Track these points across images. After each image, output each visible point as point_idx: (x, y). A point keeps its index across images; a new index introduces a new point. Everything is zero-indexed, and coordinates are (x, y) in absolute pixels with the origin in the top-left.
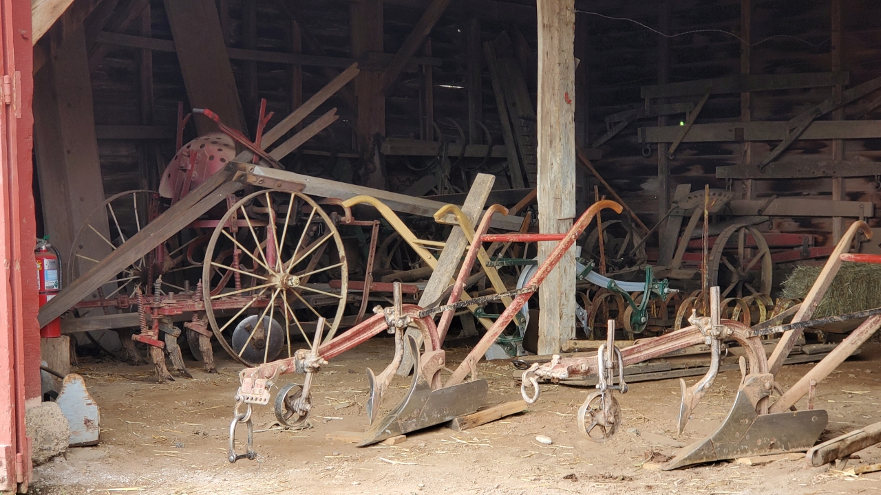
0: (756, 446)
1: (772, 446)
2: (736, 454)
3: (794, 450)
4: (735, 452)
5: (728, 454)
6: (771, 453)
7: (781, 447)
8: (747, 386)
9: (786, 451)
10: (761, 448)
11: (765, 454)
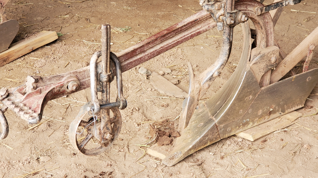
0: (256, 116)
1: (270, 113)
2: (238, 129)
3: (290, 110)
4: (238, 127)
5: (231, 131)
6: (270, 118)
7: (278, 111)
8: (254, 64)
9: (282, 114)
10: (261, 116)
11: (264, 121)
